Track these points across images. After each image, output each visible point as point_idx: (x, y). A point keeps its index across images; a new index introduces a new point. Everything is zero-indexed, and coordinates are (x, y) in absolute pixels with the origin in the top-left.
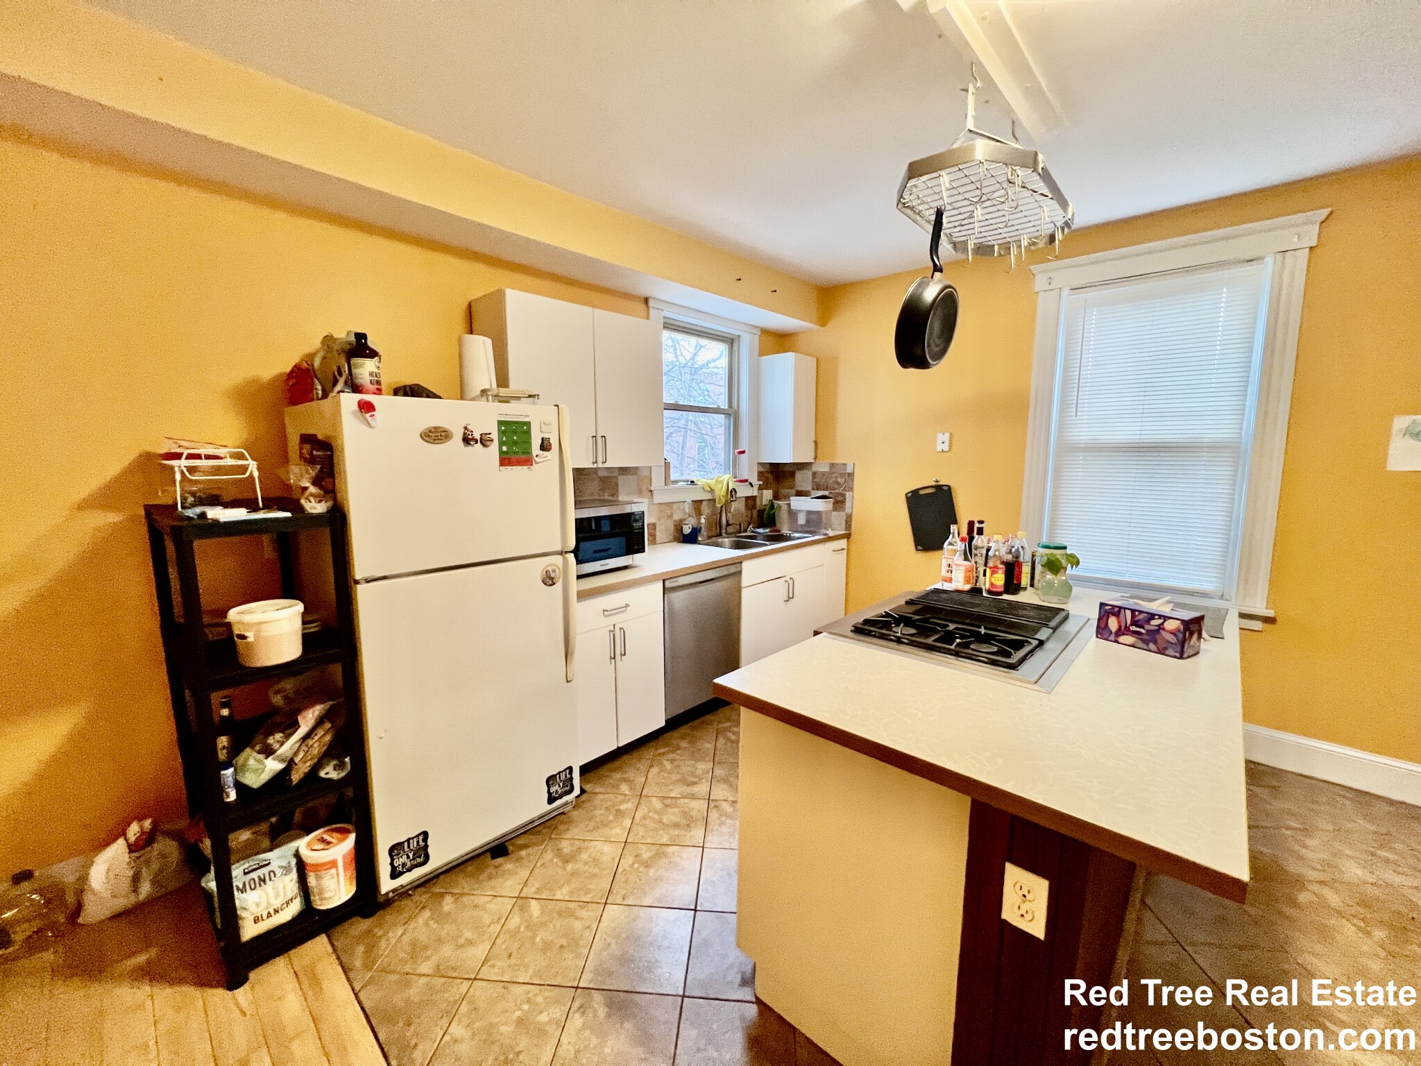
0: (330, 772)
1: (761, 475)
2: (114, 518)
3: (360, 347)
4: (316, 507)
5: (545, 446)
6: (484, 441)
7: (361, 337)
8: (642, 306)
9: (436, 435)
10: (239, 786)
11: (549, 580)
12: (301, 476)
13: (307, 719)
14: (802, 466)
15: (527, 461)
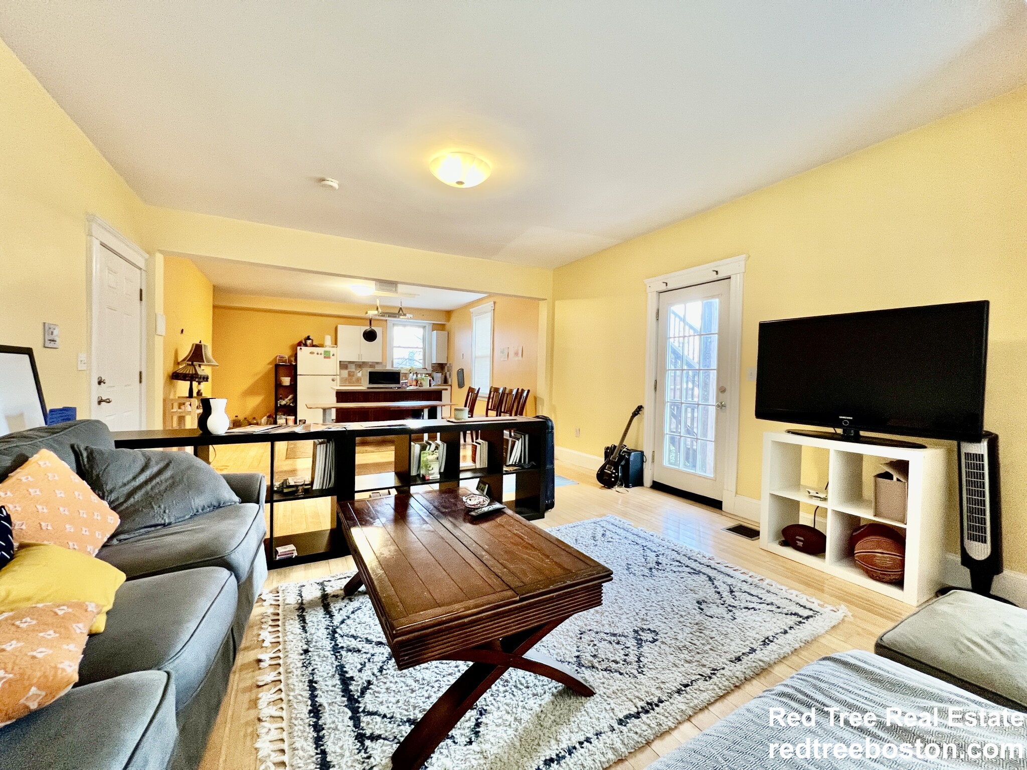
0: (291, 404)
1: (433, 367)
2: (271, 366)
3: (308, 338)
4: (294, 364)
5: (333, 355)
6: (321, 354)
7: (309, 337)
8: (385, 323)
9: (312, 353)
10: (280, 405)
11: (333, 380)
12: (293, 359)
13: (290, 397)
14: (446, 364)
15: (329, 358)
